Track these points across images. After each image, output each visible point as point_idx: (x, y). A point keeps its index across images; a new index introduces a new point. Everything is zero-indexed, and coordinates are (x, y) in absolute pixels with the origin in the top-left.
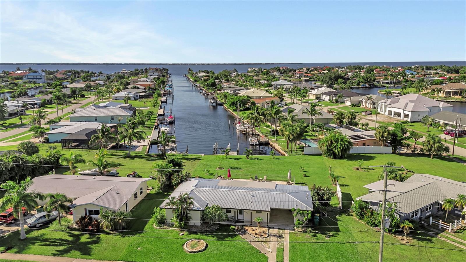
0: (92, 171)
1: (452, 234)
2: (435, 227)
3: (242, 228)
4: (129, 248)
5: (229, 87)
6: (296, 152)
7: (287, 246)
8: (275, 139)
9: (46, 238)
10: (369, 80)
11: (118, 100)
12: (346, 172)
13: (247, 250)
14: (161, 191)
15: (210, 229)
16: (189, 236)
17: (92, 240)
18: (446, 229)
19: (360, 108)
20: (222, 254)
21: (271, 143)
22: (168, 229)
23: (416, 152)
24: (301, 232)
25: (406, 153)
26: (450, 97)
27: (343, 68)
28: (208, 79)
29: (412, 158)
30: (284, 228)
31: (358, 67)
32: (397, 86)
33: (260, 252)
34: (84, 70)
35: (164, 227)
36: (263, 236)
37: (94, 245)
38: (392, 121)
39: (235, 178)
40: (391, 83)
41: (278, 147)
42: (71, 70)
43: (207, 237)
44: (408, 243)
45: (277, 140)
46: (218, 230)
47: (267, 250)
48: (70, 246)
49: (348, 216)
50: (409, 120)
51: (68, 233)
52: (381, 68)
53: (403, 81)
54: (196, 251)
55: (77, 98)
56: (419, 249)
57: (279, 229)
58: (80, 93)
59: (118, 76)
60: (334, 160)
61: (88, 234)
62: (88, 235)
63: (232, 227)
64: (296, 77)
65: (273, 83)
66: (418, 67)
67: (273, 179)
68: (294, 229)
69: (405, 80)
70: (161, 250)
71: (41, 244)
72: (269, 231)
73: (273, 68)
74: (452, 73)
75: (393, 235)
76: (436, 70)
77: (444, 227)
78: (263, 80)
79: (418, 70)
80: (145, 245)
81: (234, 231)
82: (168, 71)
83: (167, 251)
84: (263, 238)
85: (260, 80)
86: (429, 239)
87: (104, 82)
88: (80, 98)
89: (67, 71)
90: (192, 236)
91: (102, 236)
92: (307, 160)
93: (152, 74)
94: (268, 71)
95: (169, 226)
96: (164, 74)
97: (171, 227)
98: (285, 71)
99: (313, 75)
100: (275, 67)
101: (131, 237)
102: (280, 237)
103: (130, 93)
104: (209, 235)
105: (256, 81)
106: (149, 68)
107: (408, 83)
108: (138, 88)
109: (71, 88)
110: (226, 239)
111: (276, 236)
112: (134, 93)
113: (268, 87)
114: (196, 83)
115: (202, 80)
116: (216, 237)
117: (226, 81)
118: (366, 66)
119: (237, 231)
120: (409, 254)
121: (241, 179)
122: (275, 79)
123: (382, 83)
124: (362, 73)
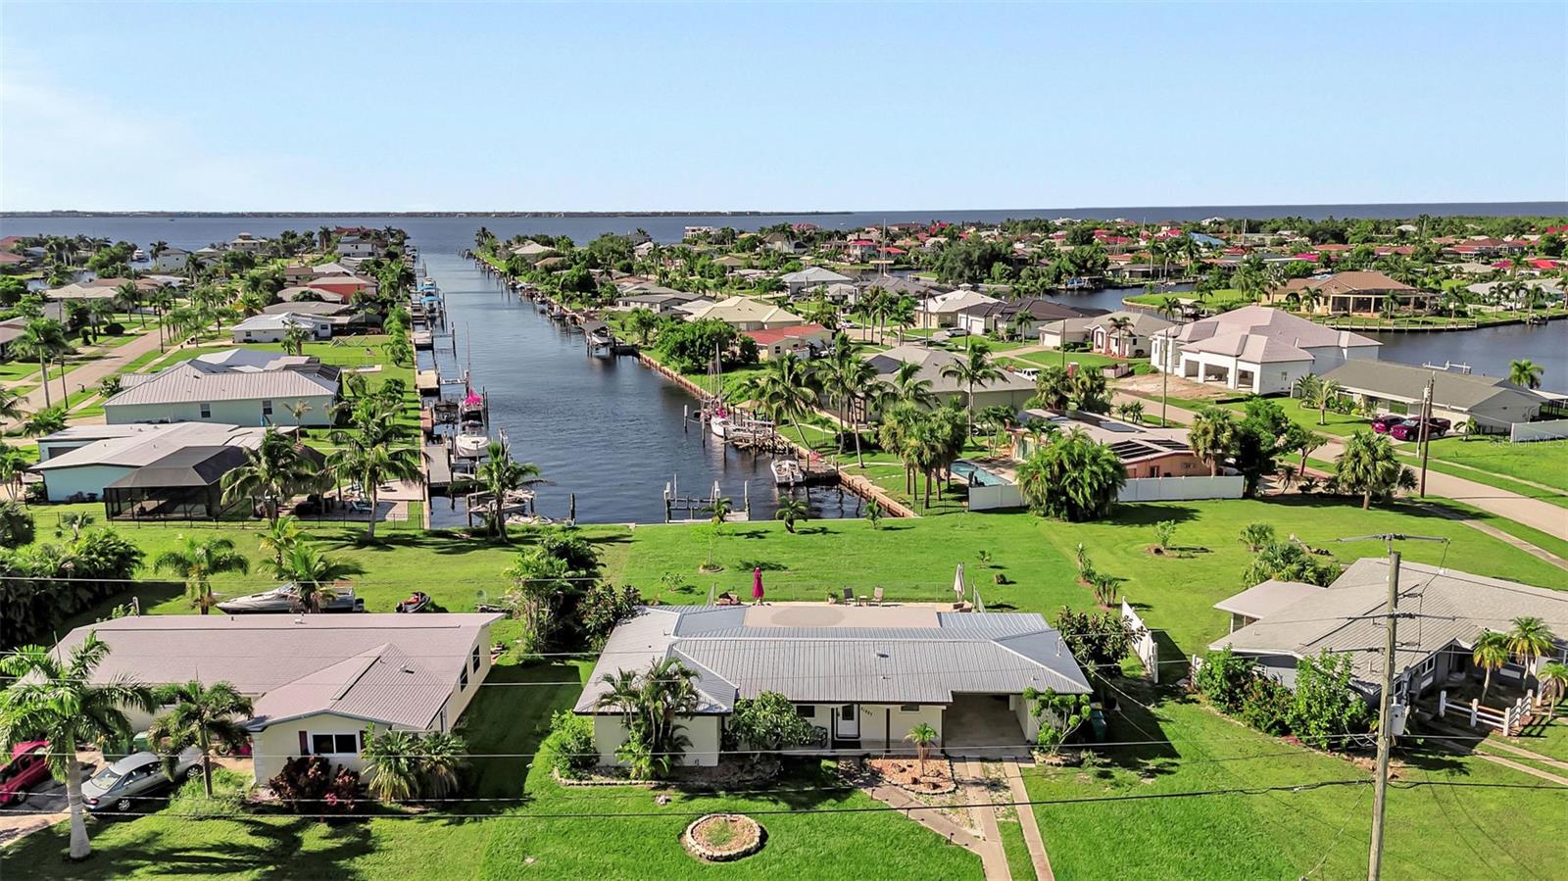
0: (268, 596)
1: (1513, 741)
2: (1458, 723)
3: (863, 767)
4: (494, 860)
5: (642, 292)
6: (939, 503)
7: (1028, 817)
8: (859, 464)
9: (170, 846)
10: (1089, 264)
11: (256, 342)
12: (1125, 564)
13: (903, 838)
14: (539, 655)
15: (755, 775)
16: (691, 803)
17: (344, 840)
18: (1492, 728)
19: (1091, 357)
20: (823, 858)
21: (846, 477)
22: (609, 784)
23: (1313, 491)
24: (1058, 765)
25: (1282, 495)
26: (1348, 315)
27: (991, 227)
28: (559, 265)
29: (1307, 510)
30: (998, 757)
31: (1039, 224)
32: (1173, 283)
33: (948, 842)
34: (89, 236)
35: (591, 779)
36: (939, 786)
37: (358, 859)
38: (1205, 396)
39: (776, 600)
40: (1155, 275)
41: (876, 491)
42: (41, 235)
43: (752, 802)
44: (1397, 777)
45: (863, 467)
46: (783, 777)
47: (969, 835)
48: (271, 868)
49: (1184, 704)
50: (1256, 390)
51: (247, 822)
52: (1110, 227)
53: (1191, 267)
54: (733, 852)
55: (95, 339)
56: (1435, 797)
57: (983, 760)
58: (105, 319)
59: (229, 258)
60: (1071, 524)
61: (326, 820)
62: (325, 825)
63: (825, 763)
64: (851, 259)
65: (788, 278)
66: (1220, 224)
67: (904, 595)
68: (1033, 758)
69: (1198, 265)
70: (610, 861)
71: (153, 868)
72: (952, 770)
73: (771, 227)
74: (1324, 242)
75: (1346, 757)
76: (1274, 231)
77: (1485, 721)
78: (749, 268)
79: (1222, 232)
80: (545, 846)
81: (837, 779)
82: (406, 238)
83: (630, 860)
84: (943, 793)
85: (739, 267)
86: (1451, 761)
87: (182, 279)
88: (107, 338)
89: (24, 239)
90: (700, 803)
91: (377, 825)
92: (986, 528)
93: (349, 248)
94: (754, 238)
95: (610, 773)
96: (392, 249)
97: (617, 777)
98: (810, 239)
99: (905, 250)
100: (776, 224)
101: (484, 820)
102: (995, 785)
103: (299, 315)
104: (761, 797)
105: (724, 269)
106: (335, 229)
107: (1211, 273)
108: (319, 298)
109: (71, 303)
110: (821, 807)
111: (983, 784)
112: (313, 318)
113: (773, 290)
114: (516, 278)
115: (535, 267)
116: (785, 801)
117: (622, 270)
118: (1062, 220)
119: (849, 776)
120: (1411, 812)
121: (797, 599)
122: (789, 265)
123: (1127, 274)
124: (1057, 242)
